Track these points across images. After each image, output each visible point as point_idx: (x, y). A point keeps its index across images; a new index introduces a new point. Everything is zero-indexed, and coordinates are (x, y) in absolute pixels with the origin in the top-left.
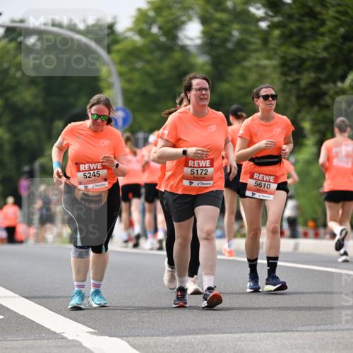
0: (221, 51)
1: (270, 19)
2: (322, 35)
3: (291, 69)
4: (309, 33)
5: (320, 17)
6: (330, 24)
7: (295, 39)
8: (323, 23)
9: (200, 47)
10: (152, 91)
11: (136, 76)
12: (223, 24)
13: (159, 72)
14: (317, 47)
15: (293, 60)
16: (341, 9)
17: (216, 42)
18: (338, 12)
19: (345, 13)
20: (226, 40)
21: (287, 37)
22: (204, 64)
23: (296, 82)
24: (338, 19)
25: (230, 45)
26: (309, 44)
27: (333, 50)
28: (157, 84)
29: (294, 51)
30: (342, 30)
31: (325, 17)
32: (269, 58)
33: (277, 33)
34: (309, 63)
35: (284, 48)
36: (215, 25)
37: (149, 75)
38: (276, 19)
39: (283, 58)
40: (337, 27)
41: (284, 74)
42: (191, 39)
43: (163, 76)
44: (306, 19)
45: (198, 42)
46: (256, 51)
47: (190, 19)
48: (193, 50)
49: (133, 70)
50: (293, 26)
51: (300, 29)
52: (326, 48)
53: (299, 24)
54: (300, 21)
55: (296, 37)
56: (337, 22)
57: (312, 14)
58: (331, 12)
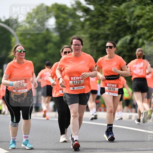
0: (64, 31)
1: (85, 17)
2: (107, 24)
3: (94, 39)
4: (101, 23)
5: (106, 16)
6: (111, 19)
7: (96, 26)
8: (108, 18)
9: (55, 29)
10: (34, 48)
11: (27, 41)
12: (65, 19)
13: (37, 40)
14: (105, 29)
15: (95, 34)
16: (116, 12)
17: (62, 27)
18: (115, 14)
19: (117, 14)
20: (66, 26)
21: (92, 25)
22: (56, 37)
23: (96, 44)
24: (114, 17)
25: (68, 28)
26: (102, 28)
27: (112, 30)
28: (36, 45)
29: (95, 31)
30: (116, 22)
31: (109, 16)
32: (84, 34)
33: (88, 23)
34: (102, 36)
35: (91, 30)
36: (61, 20)
37: (33, 41)
38: (88, 17)
39: (90, 34)
40: (114, 20)
41: (91, 41)
42: (51, 25)
43: (39, 41)
44: (100, 17)
45: (54, 27)
46: (79, 31)
47: (50, 17)
48: (52, 30)
49: (25, 39)
50: (95, 20)
51: (98, 22)
52: (109, 30)
53: (97, 19)
54: (98, 18)
55: (96, 25)
56: (114, 18)
57: (103, 15)
58: (111, 14)
